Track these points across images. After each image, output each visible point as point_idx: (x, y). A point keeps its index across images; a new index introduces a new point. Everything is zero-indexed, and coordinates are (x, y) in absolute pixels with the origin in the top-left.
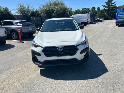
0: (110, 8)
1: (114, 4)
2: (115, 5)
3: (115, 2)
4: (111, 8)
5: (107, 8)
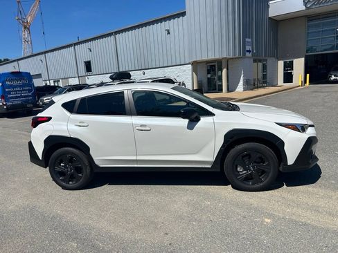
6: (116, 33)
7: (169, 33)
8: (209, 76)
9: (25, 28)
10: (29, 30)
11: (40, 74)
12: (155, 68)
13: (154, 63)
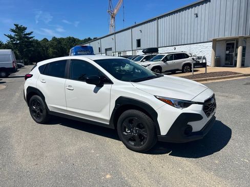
0: (23, 42)
1: (30, 36)
2: (32, 37)
3: (32, 32)
4: (26, 42)
5: (18, 42)
6: (159, 18)
7: (197, 16)
8: (228, 52)
9: (112, 17)
10: (114, 18)
11: (111, 48)
12: (183, 45)
13: (183, 41)
